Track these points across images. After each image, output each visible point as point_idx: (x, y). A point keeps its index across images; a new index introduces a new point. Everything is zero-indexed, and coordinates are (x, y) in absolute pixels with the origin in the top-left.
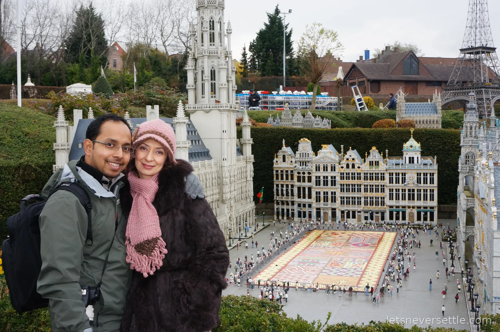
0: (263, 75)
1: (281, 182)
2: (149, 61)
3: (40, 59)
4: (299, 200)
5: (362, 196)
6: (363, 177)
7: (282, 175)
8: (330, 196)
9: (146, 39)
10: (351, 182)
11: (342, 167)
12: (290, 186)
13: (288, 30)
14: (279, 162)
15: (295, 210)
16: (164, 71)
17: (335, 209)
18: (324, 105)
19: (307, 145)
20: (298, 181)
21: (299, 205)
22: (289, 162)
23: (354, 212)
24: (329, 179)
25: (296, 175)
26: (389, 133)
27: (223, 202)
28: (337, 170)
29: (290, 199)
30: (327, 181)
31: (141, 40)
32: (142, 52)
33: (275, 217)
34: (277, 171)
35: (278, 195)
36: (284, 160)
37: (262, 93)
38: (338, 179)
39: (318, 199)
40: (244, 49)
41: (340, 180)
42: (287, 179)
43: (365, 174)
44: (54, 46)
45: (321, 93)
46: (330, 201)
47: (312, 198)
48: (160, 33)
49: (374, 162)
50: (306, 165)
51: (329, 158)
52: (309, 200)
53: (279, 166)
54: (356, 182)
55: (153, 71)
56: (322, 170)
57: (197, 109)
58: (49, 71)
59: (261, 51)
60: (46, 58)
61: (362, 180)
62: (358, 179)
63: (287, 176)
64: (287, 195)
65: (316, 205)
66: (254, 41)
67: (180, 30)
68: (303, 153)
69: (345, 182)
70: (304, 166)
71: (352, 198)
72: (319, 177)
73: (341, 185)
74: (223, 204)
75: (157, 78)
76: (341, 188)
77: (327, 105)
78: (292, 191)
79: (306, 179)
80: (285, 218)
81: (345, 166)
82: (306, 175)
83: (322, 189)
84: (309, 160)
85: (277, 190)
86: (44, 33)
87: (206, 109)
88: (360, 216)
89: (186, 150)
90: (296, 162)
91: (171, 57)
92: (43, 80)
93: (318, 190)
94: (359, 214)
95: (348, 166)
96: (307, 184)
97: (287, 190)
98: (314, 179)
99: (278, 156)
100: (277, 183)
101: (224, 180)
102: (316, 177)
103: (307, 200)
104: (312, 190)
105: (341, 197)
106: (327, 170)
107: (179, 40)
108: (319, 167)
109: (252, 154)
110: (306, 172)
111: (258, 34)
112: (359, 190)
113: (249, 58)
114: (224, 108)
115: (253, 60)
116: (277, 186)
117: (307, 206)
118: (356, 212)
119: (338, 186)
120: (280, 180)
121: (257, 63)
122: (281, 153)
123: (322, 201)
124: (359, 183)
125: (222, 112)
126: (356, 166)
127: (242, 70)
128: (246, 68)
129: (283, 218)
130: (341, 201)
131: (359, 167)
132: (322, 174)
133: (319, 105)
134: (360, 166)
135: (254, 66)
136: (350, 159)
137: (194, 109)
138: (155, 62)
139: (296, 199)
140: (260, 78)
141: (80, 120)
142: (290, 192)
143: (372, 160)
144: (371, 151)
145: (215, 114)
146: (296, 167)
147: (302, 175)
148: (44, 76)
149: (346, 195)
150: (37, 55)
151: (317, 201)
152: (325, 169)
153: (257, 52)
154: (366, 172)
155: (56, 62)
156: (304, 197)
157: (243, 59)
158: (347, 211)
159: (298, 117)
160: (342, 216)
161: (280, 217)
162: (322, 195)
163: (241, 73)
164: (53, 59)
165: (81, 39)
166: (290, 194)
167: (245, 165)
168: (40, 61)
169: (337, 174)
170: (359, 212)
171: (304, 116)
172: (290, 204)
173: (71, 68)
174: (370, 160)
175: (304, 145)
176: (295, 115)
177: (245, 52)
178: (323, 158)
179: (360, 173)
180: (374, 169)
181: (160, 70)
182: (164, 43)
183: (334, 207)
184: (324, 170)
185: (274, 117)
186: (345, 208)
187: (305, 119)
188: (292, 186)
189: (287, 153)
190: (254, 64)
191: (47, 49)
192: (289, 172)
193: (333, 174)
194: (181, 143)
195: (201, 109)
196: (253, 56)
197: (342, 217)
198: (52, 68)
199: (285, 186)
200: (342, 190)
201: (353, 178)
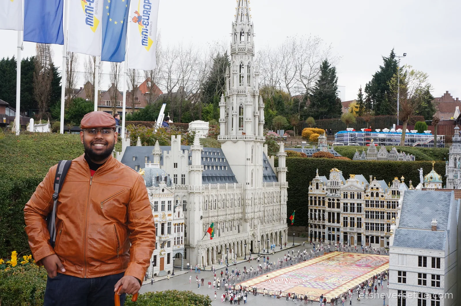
0: (377, 114)
1: (314, 207)
2: (273, 101)
3: (182, 100)
4: (329, 224)
5: (384, 223)
6: (386, 205)
7: (315, 201)
8: (356, 221)
9: (271, 82)
10: (375, 209)
11: (367, 196)
12: (322, 211)
13: (403, 72)
14: (313, 189)
15: (325, 233)
16: (287, 110)
17: (360, 234)
18: (426, 143)
19: (337, 174)
20: (329, 207)
21: (329, 229)
22: (322, 189)
23: (377, 238)
24: (356, 206)
25: (327, 201)
26: (419, 165)
27: (246, 221)
28: (363, 198)
29: (321, 223)
30: (354, 207)
31: (267, 83)
32: (268, 93)
33: (309, 239)
34: (311, 197)
35: (311, 219)
36: (317, 188)
37: (365, 130)
38: (363, 206)
39: (345, 224)
40: (360, 90)
41: (365, 207)
42: (319, 204)
43: (388, 202)
44: (193, 88)
45: (425, 131)
46: (356, 226)
47: (340, 223)
48: (284, 76)
49: (396, 191)
50: (335, 193)
51: (355, 187)
52: (338, 225)
53: (313, 192)
54: (379, 209)
55: (277, 110)
56: (349, 198)
57: (226, 139)
58: (189, 110)
59: (376, 92)
60: (186, 99)
61: (385, 208)
62: (381, 207)
63: (319, 201)
64: (319, 219)
65: (344, 229)
66: (370, 82)
67: (302, 74)
68: (333, 182)
69: (370, 209)
70: (334, 193)
71: (376, 224)
72: (347, 204)
73: (366, 211)
74: (245, 223)
75: (279, 117)
76: (366, 215)
77: (430, 142)
78: (323, 215)
79: (336, 205)
80: (317, 240)
81: (370, 194)
82: (336, 202)
83: (349, 215)
84: (338, 188)
85: (311, 214)
86: (186, 78)
87: (233, 140)
88: (383, 241)
89: (200, 173)
90: (327, 190)
91: (293, 98)
92: (183, 118)
93: (345, 216)
94: (382, 239)
95: (372, 195)
96: (336, 210)
97: (319, 214)
98: (342, 205)
99: (313, 184)
100: (311, 208)
101: (247, 201)
102: (344, 204)
103: (336, 224)
104: (341, 215)
105: (366, 223)
106: (354, 198)
107: (301, 83)
108: (347, 195)
109: (287, 181)
110: (336, 199)
111: (374, 76)
112: (382, 217)
113: (365, 99)
114: (248, 139)
115: (368, 100)
116: (311, 210)
117: (336, 230)
118: (380, 238)
119: (363, 213)
120: (313, 205)
121: (372, 103)
122: (315, 181)
123: (349, 226)
124: (382, 211)
125: (247, 143)
126: (380, 195)
127: (358, 110)
128: (361, 107)
129: (315, 240)
130: (366, 227)
131: (382, 196)
132: (349, 201)
133: (421, 143)
134: (383, 194)
135: (369, 106)
136: (375, 188)
137: (224, 140)
138: (279, 102)
139: (326, 223)
140: (374, 117)
141: (127, 147)
142: (321, 216)
143: (395, 190)
144: (393, 181)
145: (241, 144)
146: (327, 194)
147: (332, 201)
148: (184, 115)
149: (370, 221)
150: (179, 97)
151: (344, 226)
152: (352, 196)
153: (372, 93)
154: (389, 201)
155: (195, 102)
156: (334, 222)
157: (359, 99)
158: (371, 236)
159: (382, 152)
160: (366, 240)
161: (313, 239)
162: (349, 221)
163: (357, 112)
164: (193, 100)
165: (216, 82)
166: (321, 218)
167: (279, 190)
168: (181, 102)
169: (362, 202)
170: (382, 237)
171: (389, 151)
172: (322, 227)
173: (207, 108)
174: (393, 190)
175: (335, 174)
176: (380, 151)
177: (361, 93)
178: (350, 186)
179: (383, 201)
180: (396, 198)
181: (283, 110)
182: (287, 85)
183: (359, 232)
184: (351, 198)
185: (361, 152)
186: (369, 233)
187: (390, 155)
188: (324, 211)
189: (319, 182)
190: (370, 104)
191: (188, 91)
192: (321, 198)
193: (359, 201)
194: (195, 167)
195: (229, 140)
196: (368, 97)
197: (366, 242)
198: (190, 108)
199: (317, 211)
200: (367, 217)
201: (377, 206)
